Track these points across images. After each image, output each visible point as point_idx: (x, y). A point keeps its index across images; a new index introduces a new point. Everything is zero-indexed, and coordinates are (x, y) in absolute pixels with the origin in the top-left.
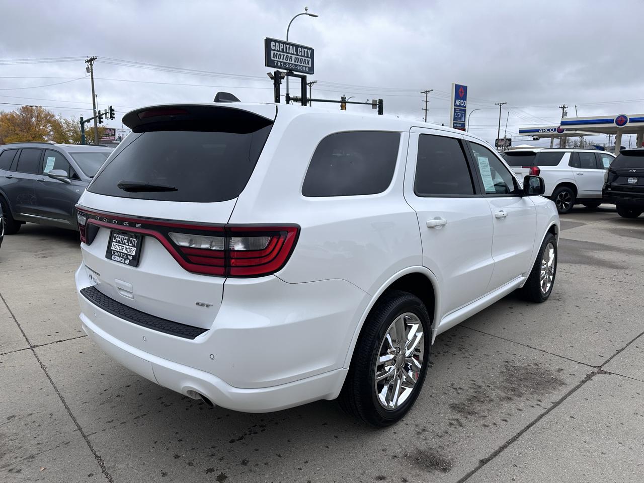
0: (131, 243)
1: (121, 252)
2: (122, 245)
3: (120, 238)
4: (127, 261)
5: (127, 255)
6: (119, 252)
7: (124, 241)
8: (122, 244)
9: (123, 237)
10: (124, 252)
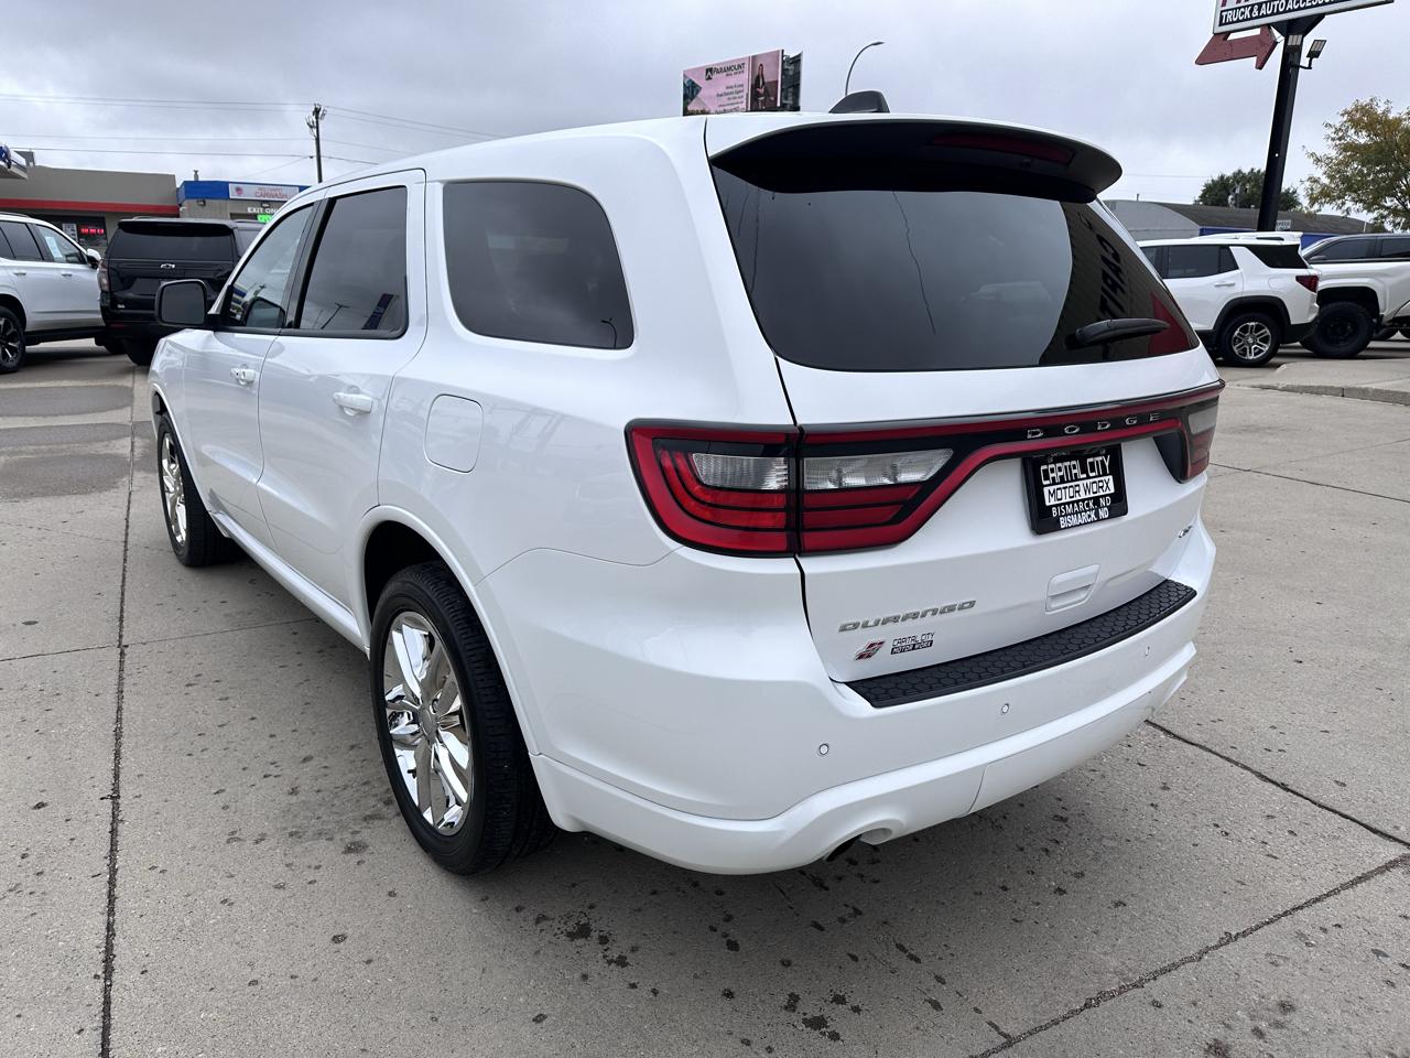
0: (1093, 470)
1: (1077, 502)
2: (1073, 484)
3: (1060, 469)
4: (1103, 513)
5: (1096, 500)
6: (1073, 503)
7: (1074, 471)
8: (1072, 481)
9: (1067, 464)
10: (1083, 496)
